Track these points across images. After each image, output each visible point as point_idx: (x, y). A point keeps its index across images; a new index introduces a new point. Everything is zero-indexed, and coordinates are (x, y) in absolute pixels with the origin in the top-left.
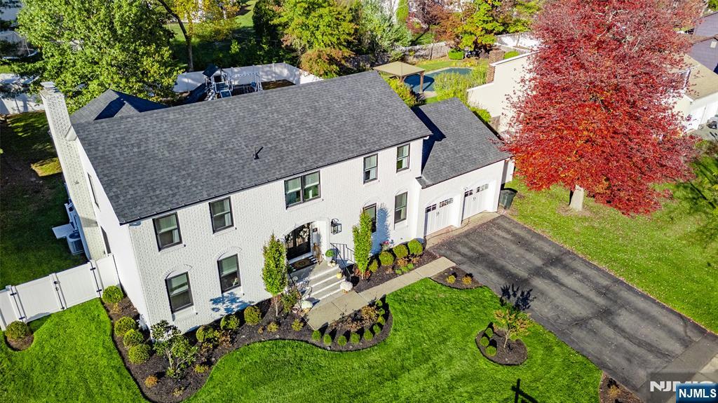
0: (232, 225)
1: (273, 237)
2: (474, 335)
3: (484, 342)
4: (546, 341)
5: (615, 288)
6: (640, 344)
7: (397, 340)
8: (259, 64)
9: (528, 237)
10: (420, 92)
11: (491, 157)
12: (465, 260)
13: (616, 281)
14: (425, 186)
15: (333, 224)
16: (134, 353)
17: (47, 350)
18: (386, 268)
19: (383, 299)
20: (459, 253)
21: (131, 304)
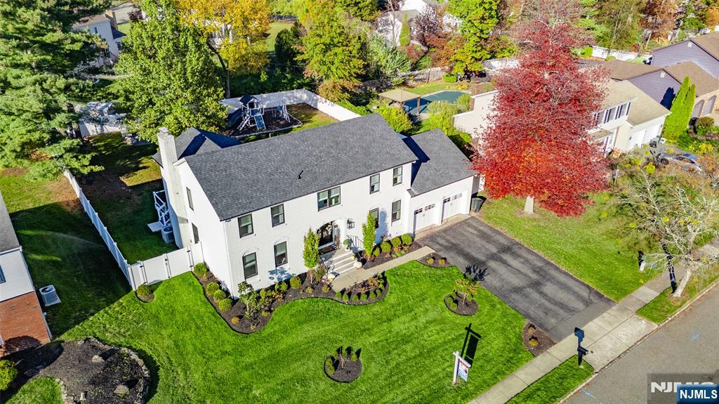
0: (284, 222)
1: (310, 230)
2: (444, 297)
3: (450, 301)
4: (492, 301)
5: (546, 268)
6: (556, 304)
7: (391, 299)
8: (283, 90)
9: (489, 232)
10: (417, 114)
11: (463, 174)
12: (442, 248)
13: (548, 263)
14: (413, 196)
15: (349, 222)
16: (222, 304)
17: (165, 302)
18: (386, 254)
19: (383, 274)
20: (438, 243)
21: (213, 276)
